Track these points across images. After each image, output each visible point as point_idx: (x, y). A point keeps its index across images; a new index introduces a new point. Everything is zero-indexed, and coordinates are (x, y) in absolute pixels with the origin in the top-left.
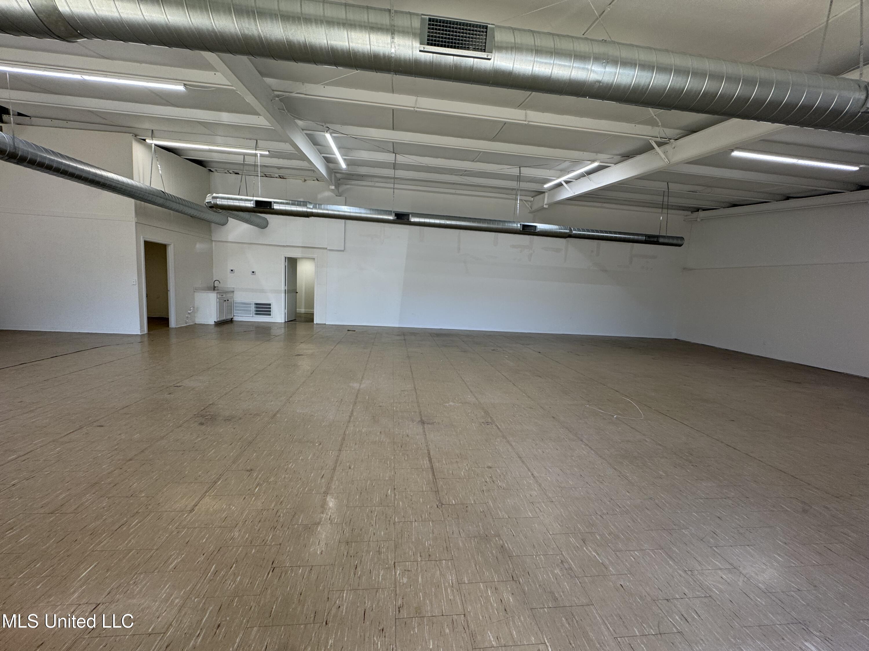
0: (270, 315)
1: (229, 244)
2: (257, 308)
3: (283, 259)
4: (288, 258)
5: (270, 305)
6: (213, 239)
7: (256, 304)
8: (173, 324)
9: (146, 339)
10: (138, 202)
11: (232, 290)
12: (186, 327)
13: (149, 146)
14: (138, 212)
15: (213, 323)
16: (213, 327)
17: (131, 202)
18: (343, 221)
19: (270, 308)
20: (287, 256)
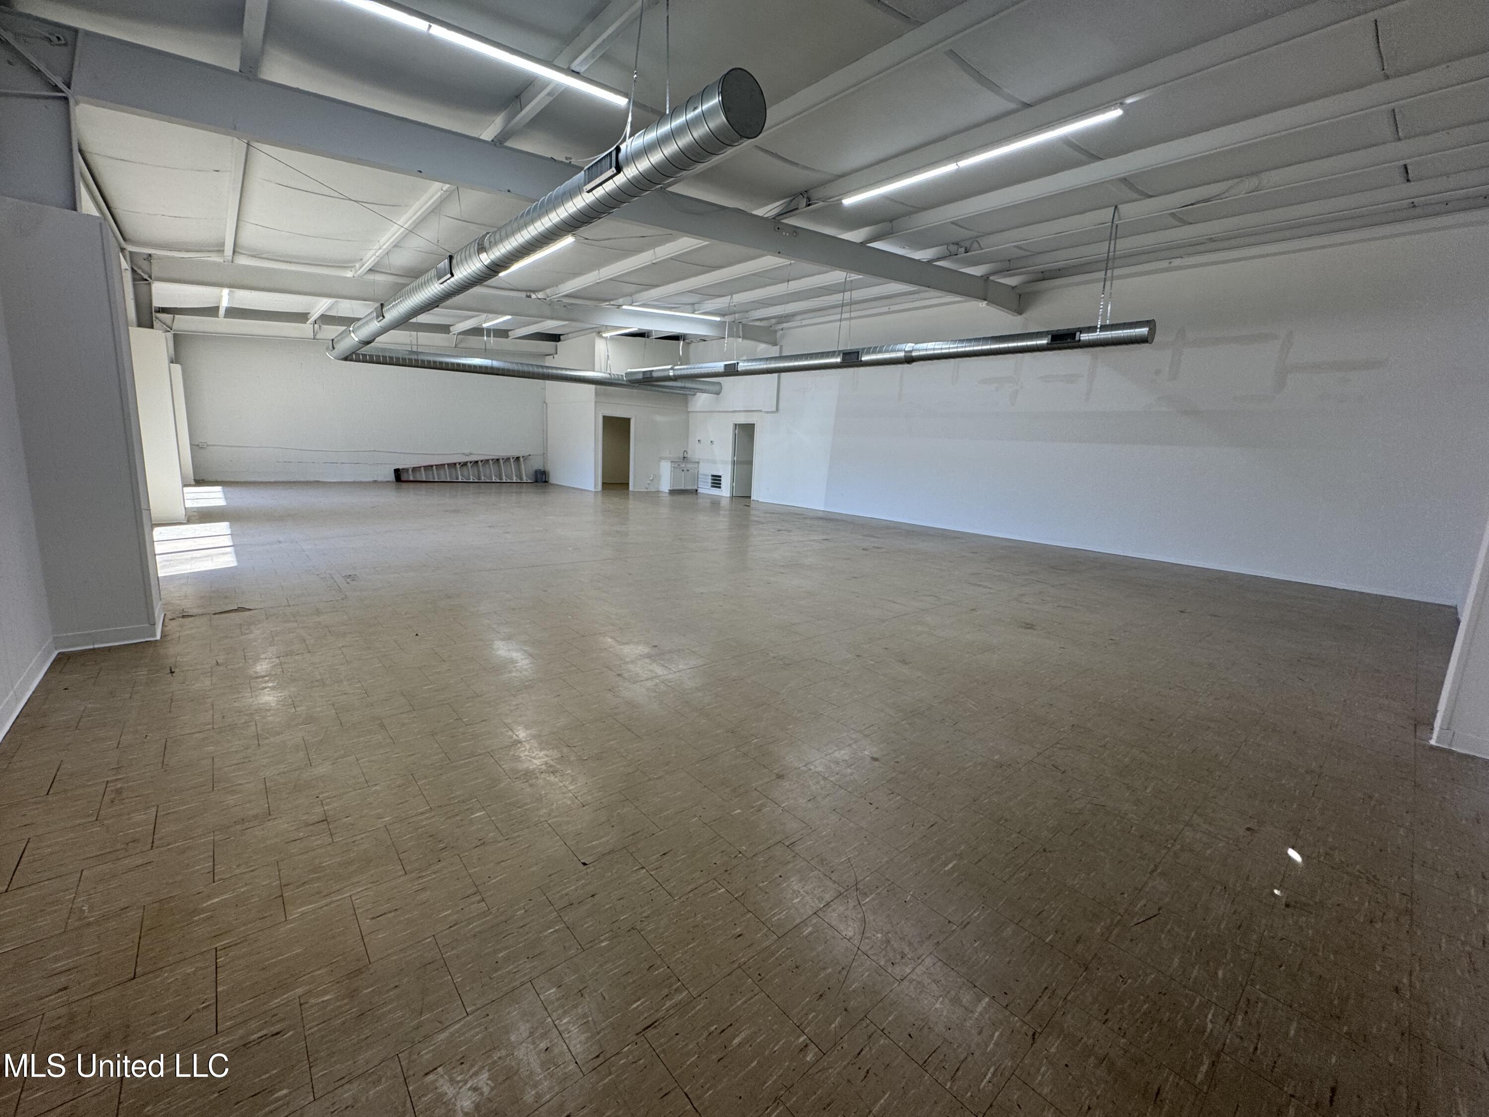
0: (720, 487)
1: (698, 414)
2: (713, 480)
3: (731, 427)
4: (739, 425)
5: (720, 477)
6: (689, 410)
7: (713, 476)
8: (631, 488)
9: (600, 495)
10: (598, 387)
11: (697, 460)
12: (647, 492)
13: (606, 338)
14: (597, 394)
15: (667, 491)
16: (667, 495)
17: (593, 387)
18: (776, 375)
19: (720, 480)
20: (737, 423)
